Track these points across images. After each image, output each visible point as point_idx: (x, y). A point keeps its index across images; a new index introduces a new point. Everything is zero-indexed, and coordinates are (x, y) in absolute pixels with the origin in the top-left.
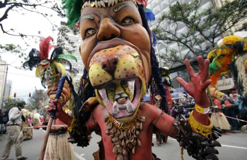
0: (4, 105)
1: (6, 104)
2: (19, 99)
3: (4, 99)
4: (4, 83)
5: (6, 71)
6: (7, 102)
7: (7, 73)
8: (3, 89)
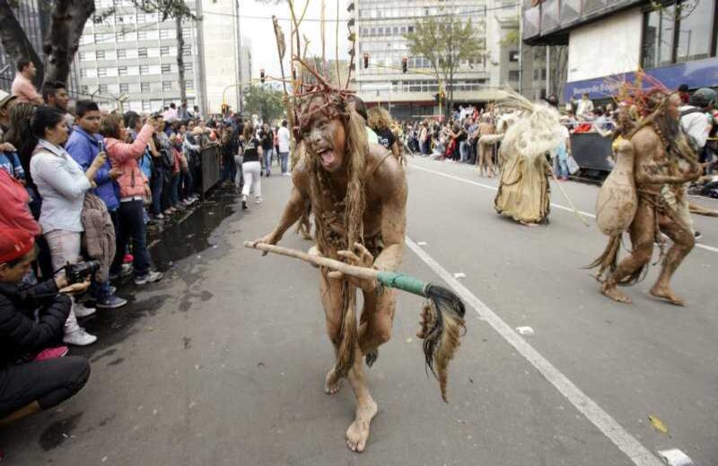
0: (245, 103)
1: (248, 99)
2: (271, 87)
3: (243, 89)
4: (236, 45)
5: (235, 14)
6: (248, 94)
7: (238, 16)
8: (237, 62)
